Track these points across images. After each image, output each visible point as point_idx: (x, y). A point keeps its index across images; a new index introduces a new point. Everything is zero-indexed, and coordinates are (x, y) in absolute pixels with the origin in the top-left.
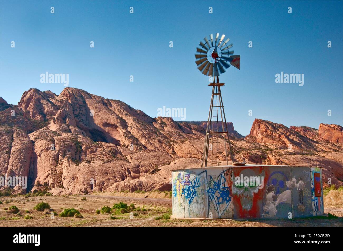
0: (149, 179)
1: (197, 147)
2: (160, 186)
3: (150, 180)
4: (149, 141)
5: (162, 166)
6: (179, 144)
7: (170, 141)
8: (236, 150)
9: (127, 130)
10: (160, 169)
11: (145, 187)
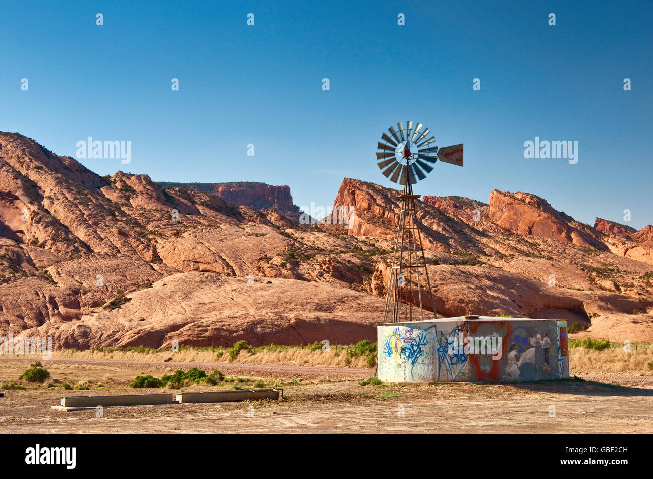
0: (104, 322)
1: (213, 246)
2: (132, 337)
3: (108, 323)
4: (95, 231)
5: (134, 290)
6: (170, 239)
7: (147, 232)
8: (303, 254)
9: (41, 207)
10: (131, 299)
11: (97, 339)
